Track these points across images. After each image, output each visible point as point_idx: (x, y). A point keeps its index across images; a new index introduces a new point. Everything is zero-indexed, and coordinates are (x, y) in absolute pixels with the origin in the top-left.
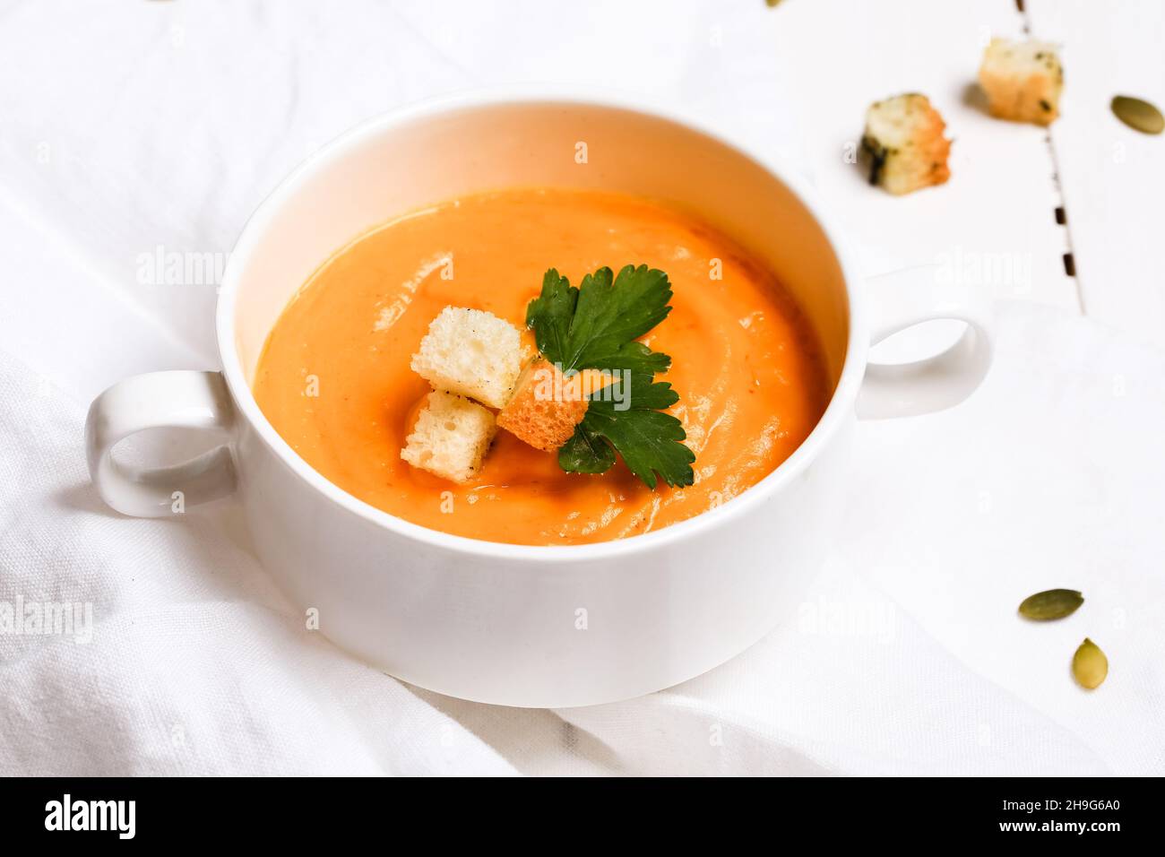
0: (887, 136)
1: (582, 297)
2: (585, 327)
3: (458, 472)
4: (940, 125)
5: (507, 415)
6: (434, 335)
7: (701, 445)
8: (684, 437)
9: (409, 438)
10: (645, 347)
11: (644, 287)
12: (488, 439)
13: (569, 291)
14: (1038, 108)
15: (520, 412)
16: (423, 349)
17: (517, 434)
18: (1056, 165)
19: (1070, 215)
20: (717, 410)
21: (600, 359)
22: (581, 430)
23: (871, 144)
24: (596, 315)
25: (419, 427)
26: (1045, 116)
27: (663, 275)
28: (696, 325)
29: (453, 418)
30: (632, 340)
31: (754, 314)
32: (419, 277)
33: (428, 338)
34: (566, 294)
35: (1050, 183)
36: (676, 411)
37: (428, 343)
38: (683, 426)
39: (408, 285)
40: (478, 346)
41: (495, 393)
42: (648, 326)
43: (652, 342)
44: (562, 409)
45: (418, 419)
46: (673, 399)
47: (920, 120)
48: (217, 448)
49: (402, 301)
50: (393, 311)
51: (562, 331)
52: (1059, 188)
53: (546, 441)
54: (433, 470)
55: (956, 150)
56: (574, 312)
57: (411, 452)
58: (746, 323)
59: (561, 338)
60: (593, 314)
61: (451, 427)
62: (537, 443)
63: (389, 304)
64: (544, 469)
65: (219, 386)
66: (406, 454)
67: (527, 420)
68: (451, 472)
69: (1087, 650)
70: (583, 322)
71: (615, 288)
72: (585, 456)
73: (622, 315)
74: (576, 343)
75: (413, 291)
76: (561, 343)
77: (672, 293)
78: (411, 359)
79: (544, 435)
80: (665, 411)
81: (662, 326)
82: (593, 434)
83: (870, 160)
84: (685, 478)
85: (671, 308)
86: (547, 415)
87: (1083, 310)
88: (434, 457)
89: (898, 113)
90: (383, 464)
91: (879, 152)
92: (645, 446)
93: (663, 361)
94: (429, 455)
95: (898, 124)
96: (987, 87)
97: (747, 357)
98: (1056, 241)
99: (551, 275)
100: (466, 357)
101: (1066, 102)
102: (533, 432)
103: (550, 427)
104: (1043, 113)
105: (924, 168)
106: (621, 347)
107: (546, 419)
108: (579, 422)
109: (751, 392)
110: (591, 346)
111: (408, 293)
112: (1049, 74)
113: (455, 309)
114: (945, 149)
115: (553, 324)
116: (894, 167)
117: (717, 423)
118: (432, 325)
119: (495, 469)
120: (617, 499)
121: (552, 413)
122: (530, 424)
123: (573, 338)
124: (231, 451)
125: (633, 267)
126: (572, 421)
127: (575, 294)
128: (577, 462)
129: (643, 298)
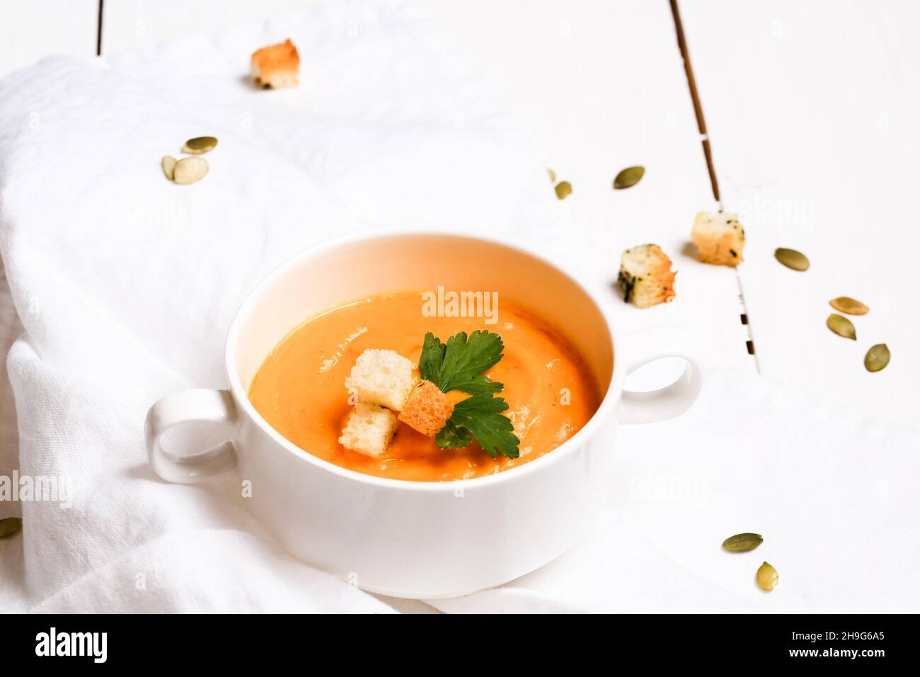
0: (634, 270)
1: (448, 349)
2: (451, 366)
3: (375, 450)
4: (669, 263)
5: (405, 413)
6: (359, 366)
7: (524, 435)
8: (513, 429)
9: (344, 431)
10: (488, 378)
11: (486, 344)
12: (392, 432)
13: (440, 346)
14: (730, 255)
15: (412, 412)
16: (352, 374)
17: (411, 424)
18: (741, 290)
19: (750, 318)
20: (533, 414)
21: (460, 385)
22: (450, 424)
23: (625, 276)
24: (457, 360)
25: (350, 424)
26: (734, 260)
27: (498, 337)
28: (518, 366)
29: (370, 417)
30: (479, 374)
31: (555, 360)
32: (347, 341)
33: (355, 368)
34: (438, 348)
35: (738, 301)
36: (509, 414)
37: (355, 371)
38: (511, 423)
39: (341, 346)
40: (386, 371)
41: (397, 401)
42: (490, 366)
43: (493, 376)
44: (438, 410)
45: (349, 419)
46: (506, 407)
47: (655, 260)
48: (224, 442)
49: (337, 355)
50: (331, 361)
51: (437, 368)
52: (743, 303)
53: (428, 429)
54: (358, 449)
55: (677, 278)
56: (444, 357)
57: (345, 438)
58: (550, 365)
59: (436, 373)
60: (455, 359)
61: (370, 422)
62: (424, 431)
63: (329, 357)
64: (427, 448)
65: (229, 399)
66: (342, 440)
67: (417, 416)
68: (371, 450)
69: (766, 568)
70: (449, 363)
71: (469, 344)
72: (452, 440)
73: (473, 360)
74: (445, 376)
75: (343, 349)
76: (436, 376)
77: (504, 347)
78: (345, 381)
79: (428, 425)
80: (502, 414)
81: (497, 365)
82: (457, 426)
83: (624, 287)
84: (514, 454)
85: (503, 355)
86: (428, 414)
87: (759, 371)
88: (360, 441)
89: (642, 256)
90: (328, 447)
91: (630, 281)
92: (489, 433)
93: (499, 386)
94: (357, 440)
95: (641, 263)
96: (697, 243)
97: (550, 385)
98: (743, 333)
99: (429, 336)
100: (379, 377)
101: (746, 252)
102: (420, 424)
103: (431, 421)
104: (732, 258)
105: (659, 290)
106: (473, 378)
107: (428, 416)
108: (449, 418)
109: (554, 405)
110: (454, 377)
111: (340, 350)
112: (736, 233)
113: (372, 350)
114: (671, 279)
115: (431, 365)
116: (639, 288)
117: (533, 421)
118: (358, 360)
119: (397, 449)
120: (472, 465)
121: (432, 413)
122: (419, 419)
123: (443, 373)
124: (234, 445)
125: (479, 331)
126: (445, 417)
127: (444, 348)
128: (448, 443)
129: (486, 350)
